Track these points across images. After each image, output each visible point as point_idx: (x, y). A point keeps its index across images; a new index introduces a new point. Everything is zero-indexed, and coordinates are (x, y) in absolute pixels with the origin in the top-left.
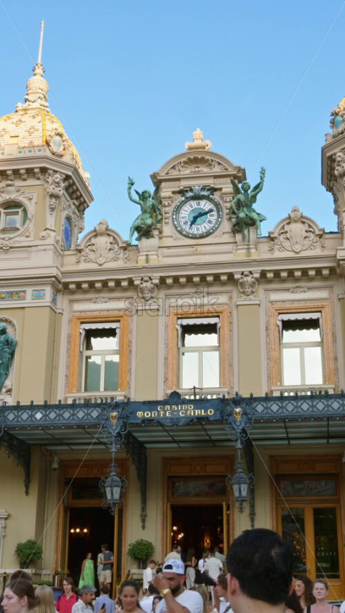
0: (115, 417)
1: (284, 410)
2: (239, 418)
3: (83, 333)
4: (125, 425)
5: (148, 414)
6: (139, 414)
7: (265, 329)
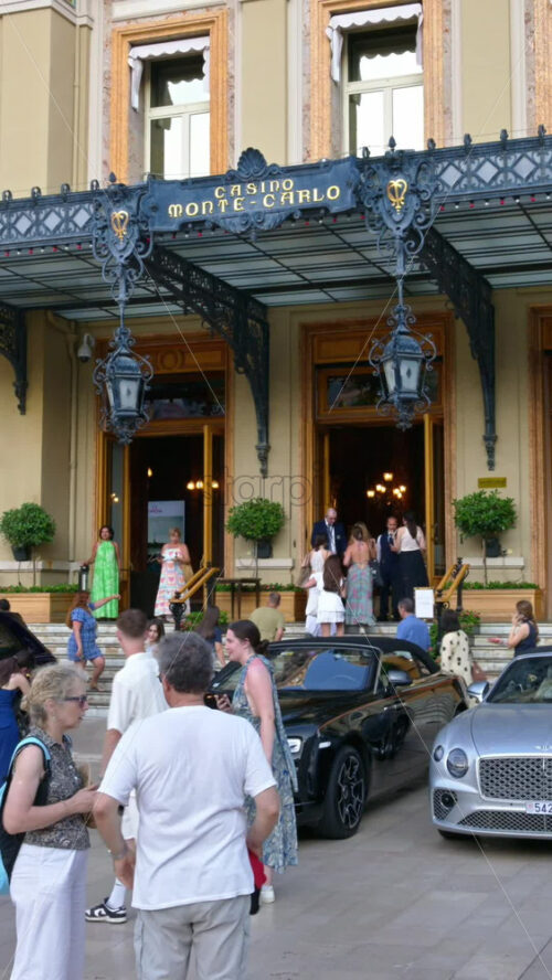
0: (122, 221)
1: (511, 176)
2: (398, 202)
3: (138, 68)
4: (144, 239)
5: (192, 209)
6: (175, 210)
7: (523, 19)
